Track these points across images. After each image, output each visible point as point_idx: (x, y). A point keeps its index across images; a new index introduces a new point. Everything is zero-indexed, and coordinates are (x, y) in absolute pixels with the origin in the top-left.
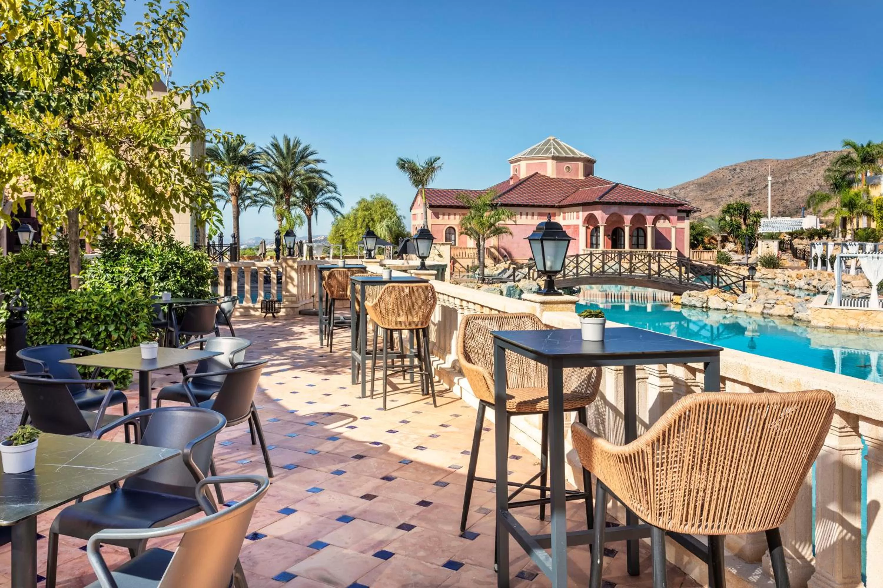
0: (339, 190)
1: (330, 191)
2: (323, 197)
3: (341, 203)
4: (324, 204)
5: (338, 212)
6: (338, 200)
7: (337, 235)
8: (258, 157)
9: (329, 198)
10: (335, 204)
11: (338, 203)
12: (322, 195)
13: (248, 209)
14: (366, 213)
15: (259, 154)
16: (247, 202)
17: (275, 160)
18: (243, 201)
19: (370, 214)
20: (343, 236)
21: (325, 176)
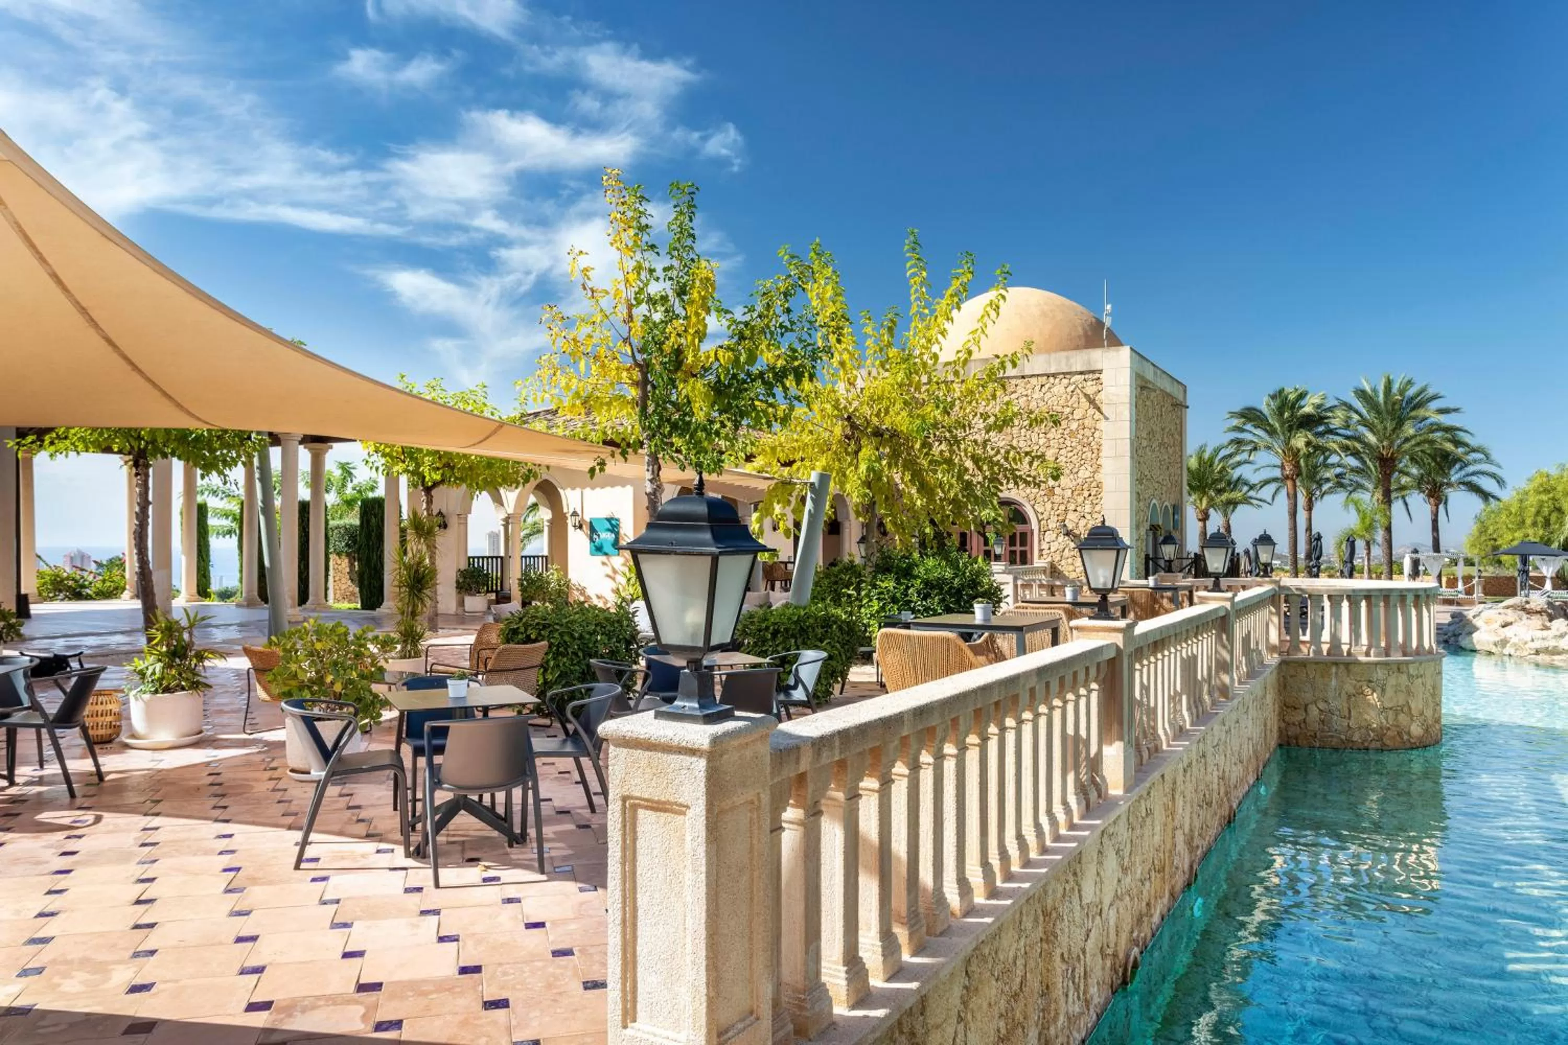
0: (1494, 456)
1: (1475, 461)
2: (1463, 473)
3: (1500, 482)
4: (1464, 483)
5: (1493, 497)
6: (1493, 476)
7: (1483, 538)
8: (1330, 414)
9: (1474, 474)
10: (1488, 484)
11: (1493, 482)
12: (1461, 469)
13: (1326, 497)
14: (1544, 497)
15: (1331, 409)
16: (1325, 487)
17: (1360, 415)
18: (1320, 486)
19: (1554, 499)
20: (1495, 540)
21: (1462, 435)
